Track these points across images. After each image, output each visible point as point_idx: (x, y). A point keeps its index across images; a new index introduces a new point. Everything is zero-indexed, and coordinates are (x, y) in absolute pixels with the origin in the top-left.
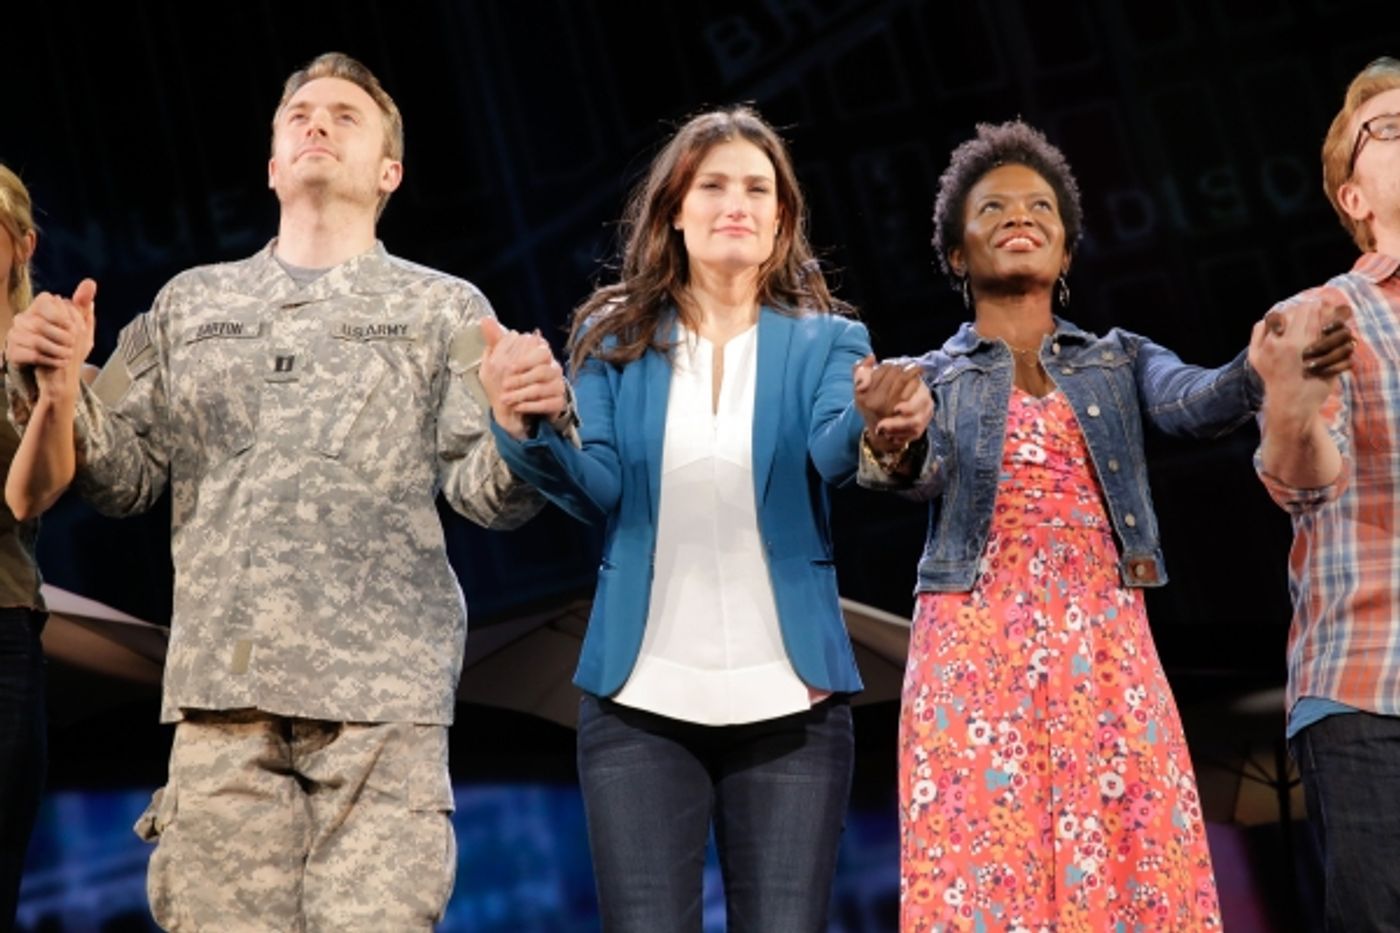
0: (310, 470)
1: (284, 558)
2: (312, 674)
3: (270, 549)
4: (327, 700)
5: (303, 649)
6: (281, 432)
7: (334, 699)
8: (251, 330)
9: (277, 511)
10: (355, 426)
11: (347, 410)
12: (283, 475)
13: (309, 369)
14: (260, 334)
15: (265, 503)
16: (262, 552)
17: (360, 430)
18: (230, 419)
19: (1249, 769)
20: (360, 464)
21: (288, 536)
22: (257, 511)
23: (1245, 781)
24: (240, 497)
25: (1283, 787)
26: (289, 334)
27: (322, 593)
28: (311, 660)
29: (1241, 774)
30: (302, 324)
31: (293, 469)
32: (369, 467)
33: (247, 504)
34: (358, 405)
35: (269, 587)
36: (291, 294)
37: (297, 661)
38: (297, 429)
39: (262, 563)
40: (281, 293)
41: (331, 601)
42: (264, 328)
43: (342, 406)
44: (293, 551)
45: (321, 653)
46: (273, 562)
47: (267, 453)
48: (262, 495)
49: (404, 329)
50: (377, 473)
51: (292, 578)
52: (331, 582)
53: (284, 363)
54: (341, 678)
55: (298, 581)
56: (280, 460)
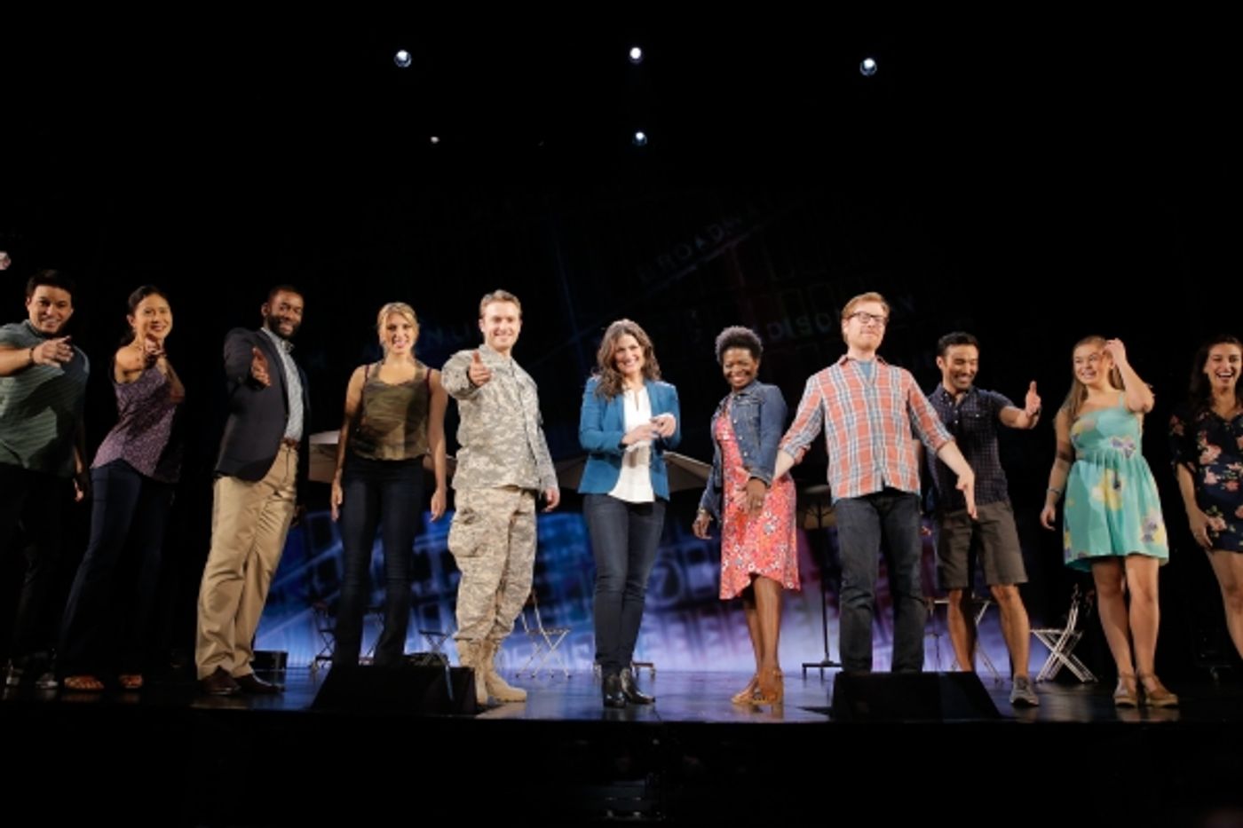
19: (809, 511)
23: (808, 516)
25: (820, 517)
29: (806, 513)
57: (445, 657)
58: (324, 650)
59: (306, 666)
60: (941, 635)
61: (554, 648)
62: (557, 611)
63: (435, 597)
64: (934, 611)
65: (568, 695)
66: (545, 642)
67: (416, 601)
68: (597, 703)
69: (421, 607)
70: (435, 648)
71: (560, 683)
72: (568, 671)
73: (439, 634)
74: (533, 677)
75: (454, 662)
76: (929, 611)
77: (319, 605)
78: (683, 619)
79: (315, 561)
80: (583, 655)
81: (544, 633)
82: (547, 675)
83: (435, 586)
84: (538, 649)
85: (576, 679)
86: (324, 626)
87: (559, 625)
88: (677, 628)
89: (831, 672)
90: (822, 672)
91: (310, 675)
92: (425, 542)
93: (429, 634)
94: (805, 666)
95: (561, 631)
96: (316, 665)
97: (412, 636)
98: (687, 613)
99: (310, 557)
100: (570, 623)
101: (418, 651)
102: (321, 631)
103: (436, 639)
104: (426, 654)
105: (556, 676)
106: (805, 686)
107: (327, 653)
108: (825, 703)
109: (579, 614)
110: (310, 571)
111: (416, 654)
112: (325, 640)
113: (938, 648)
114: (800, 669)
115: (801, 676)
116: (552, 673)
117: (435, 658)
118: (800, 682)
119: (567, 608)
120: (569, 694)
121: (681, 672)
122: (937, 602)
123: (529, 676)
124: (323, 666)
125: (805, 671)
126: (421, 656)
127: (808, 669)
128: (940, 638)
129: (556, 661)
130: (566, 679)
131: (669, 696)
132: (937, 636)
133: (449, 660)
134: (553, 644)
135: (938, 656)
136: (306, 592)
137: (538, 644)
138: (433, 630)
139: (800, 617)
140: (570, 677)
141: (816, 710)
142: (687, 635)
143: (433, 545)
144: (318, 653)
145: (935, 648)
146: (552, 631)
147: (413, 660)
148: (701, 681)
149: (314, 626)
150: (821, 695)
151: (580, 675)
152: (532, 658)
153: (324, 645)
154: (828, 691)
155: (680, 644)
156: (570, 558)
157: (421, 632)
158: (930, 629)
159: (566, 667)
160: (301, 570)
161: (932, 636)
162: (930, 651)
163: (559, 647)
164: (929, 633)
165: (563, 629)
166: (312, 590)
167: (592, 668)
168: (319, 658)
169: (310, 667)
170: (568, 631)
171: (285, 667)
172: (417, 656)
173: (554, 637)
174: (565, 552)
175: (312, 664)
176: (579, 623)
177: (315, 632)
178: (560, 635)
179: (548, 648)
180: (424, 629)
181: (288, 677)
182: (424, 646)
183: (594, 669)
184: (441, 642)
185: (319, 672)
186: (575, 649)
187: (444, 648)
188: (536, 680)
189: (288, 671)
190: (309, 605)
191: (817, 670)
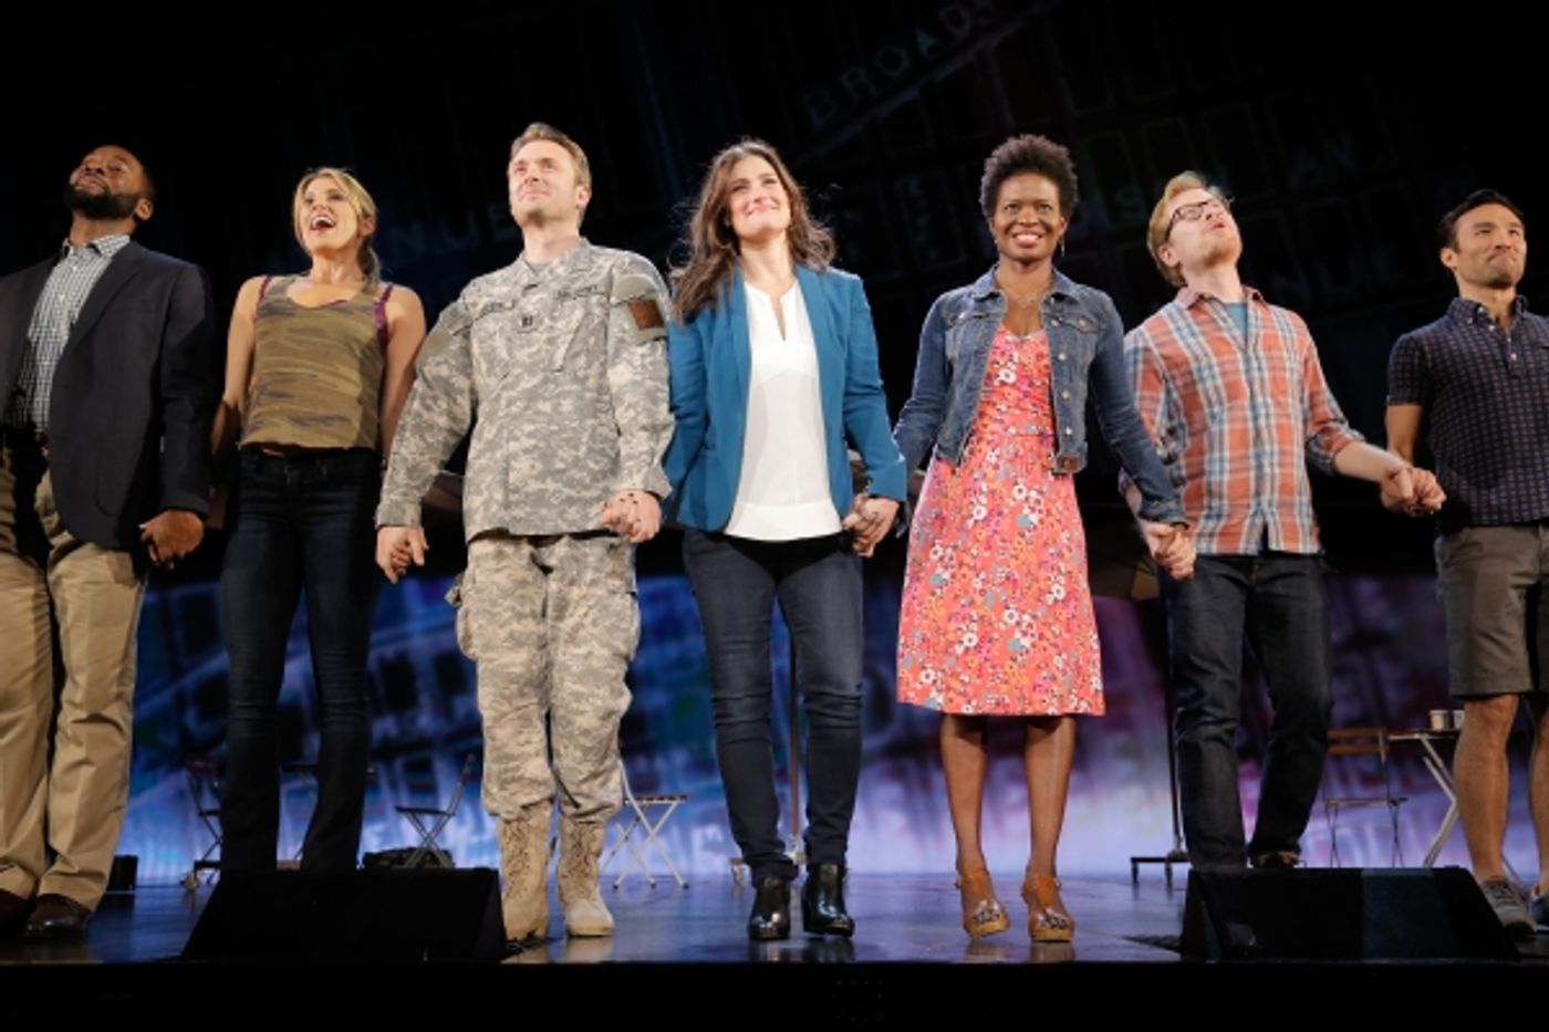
0: (546, 381)
1: (530, 435)
2: (550, 506)
3: (522, 431)
4: (560, 522)
5: (543, 491)
6: (528, 361)
7: (564, 520)
8: (509, 304)
9: (526, 408)
10: (568, 350)
11: (563, 343)
12: (529, 385)
13: (541, 322)
14: (513, 306)
15: (518, 403)
16: (517, 433)
17: (572, 352)
18: (498, 358)
20: (575, 373)
21: (533, 422)
22: (514, 409)
24: (503, 403)
26: (531, 304)
27: (557, 456)
28: (550, 497)
29: (1136, 568)
30: (537, 297)
31: (535, 381)
32: (581, 374)
33: (508, 406)
34: (569, 337)
35: (521, 453)
36: (530, 279)
37: (540, 499)
38: (537, 357)
39: (517, 439)
40: (525, 281)
41: (562, 460)
42: (514, 303)
43: (562, 339)
44: (537, 430)
45: (555, 492)
46: (523, 438)
47: (520, 374)
48: (518, 398)
49: (596, 287)
50: (586, 378)
51: (536, 447)
52: (561, 448)
53: (527, 321)
54: (570, 507)
55: (541, 449)
56: (526, 377)
57: (447, 854)
58: (209, 853)
59: (177, 882)
60: (1404, 800)
61: (653, 832)
62: (660, 764)
63: (425, 743)
64: (1388, 754)
65: (683, 920)
66: (638, 819)
67: (387, 751)
68: (740, 933)
69: (399, 764)
70: (428, 838)
71: (665, 897)
72: (682, 876)
73: (435, 812)
74: (616, 887)
75: (463, 861)
76: (1378, 755)
77: (199, 764)
78: (898, 774)
79: (189, 681)
80: (710, 846)
81: (636, 805)
82: (640, 883)
83: (425, 721)
84: (624, 834)
85: (697, 890)
86: (210, 803)
87: (665, 790)
88: (889, 791)
89: (1182, 870)
90: (1169, 872)
91: (185, 897)
92: (404, 637)
93: (414, 813)
94: (1135, 861)
95: (666, 802)
96: (196, 878)
97: (380, 815)
98: (910, 764)
99: (177, 672)
100: (685, 787)
101: (397, 845)
102: (203, 814)
103: (429, 821)
104: (411, 850)
105: (660, 887)
106: (1136, 897)
107: (216, 856)
108: (1174, 929)
109: (700, 766)
110: (180, 703)
111: (393, 851)
112: (211, 829)
113: (1396, 827)
114: (1128, 867)
115: (1130, 879)
116: (652, 881)
117: (428, 858)
118: (1128, 890)
119: (680, 758)
120: (686, 918)
121: (898, 875)
122: (1393, 737)
123: (610, 887)
124: (209, 881)
125: (1135, 871)
126: (400, 856)
127: (1142, 867)
128: (1402, 805)
129: (657, 858)
130: (680, 889)
131: (874, 918)
132: (1394, 803)
133: (454, 860)
134: (653, 825)
135: (1396, 840)
136: (172, 740)
137: (625, 828)
138: (426, 806)
139: (1125, 767)
140: (686, 887)
141: (1157, 942)
142: (908, 806)
143: (420, 645)
144: (199, 857)
145: (1391, 825)
146: (652, 799)
147: (385, 863)
148: (937, 890)
149: (193, 805)
150: (1165, 913)
151: (706, 882)
152: (613, 853)
153: (213, 841)
154: (1179, 905)
155: (895, 820)
156: (683, 662)
157: (400, 810)
158: (1382, 790)
159: (677, 868)
160: (166, 697)
161: (1385, 803)
162: (1380, 833)
163: (664, 831)
164: (1377, 799)
165: (672, 798)
166: (185, 736)
167: (729, 871)
168: (199, 866)
169: (182, 883)
170: (683, 802)
171: (134, 887)
172: (394, 856)
173: (654, 813)
174: (672, 650)
175: (188, 877)
176: (703, 784)
177: (193, 816)
178: (668, 806)
179: (645, 834)
180: (406, 803)
181: (142, 902)
182: (409, 836)
183: (732, 870)
184: (439, 828)
185: (199, 891)
186: (698, 836)
187: (443, 839)
188: (622, 893)
189: (138, 892)
190: (176, 766)
191: (1161, 867)
